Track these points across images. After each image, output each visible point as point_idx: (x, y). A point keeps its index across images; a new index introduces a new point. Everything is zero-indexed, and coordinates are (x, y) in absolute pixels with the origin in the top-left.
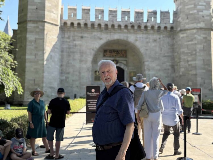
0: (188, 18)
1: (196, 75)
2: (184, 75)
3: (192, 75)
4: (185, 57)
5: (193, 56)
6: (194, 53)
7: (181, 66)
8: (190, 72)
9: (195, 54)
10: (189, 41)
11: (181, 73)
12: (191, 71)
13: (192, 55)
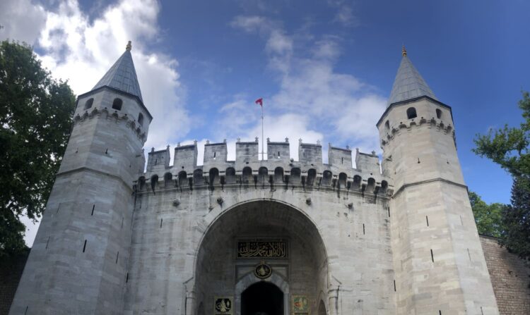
0: (419, 162)
1: (460, 291)
2: (427, 296)
3: (449, 292)
4: (424, 244)
5: (444, 240)
6: (445, 231)
7: (415, 269)
8: (443, 285)
9: (449, 234)
10: (427, 206)
11: (416, 291)
12: (444, 280)
13: (439, 237)
